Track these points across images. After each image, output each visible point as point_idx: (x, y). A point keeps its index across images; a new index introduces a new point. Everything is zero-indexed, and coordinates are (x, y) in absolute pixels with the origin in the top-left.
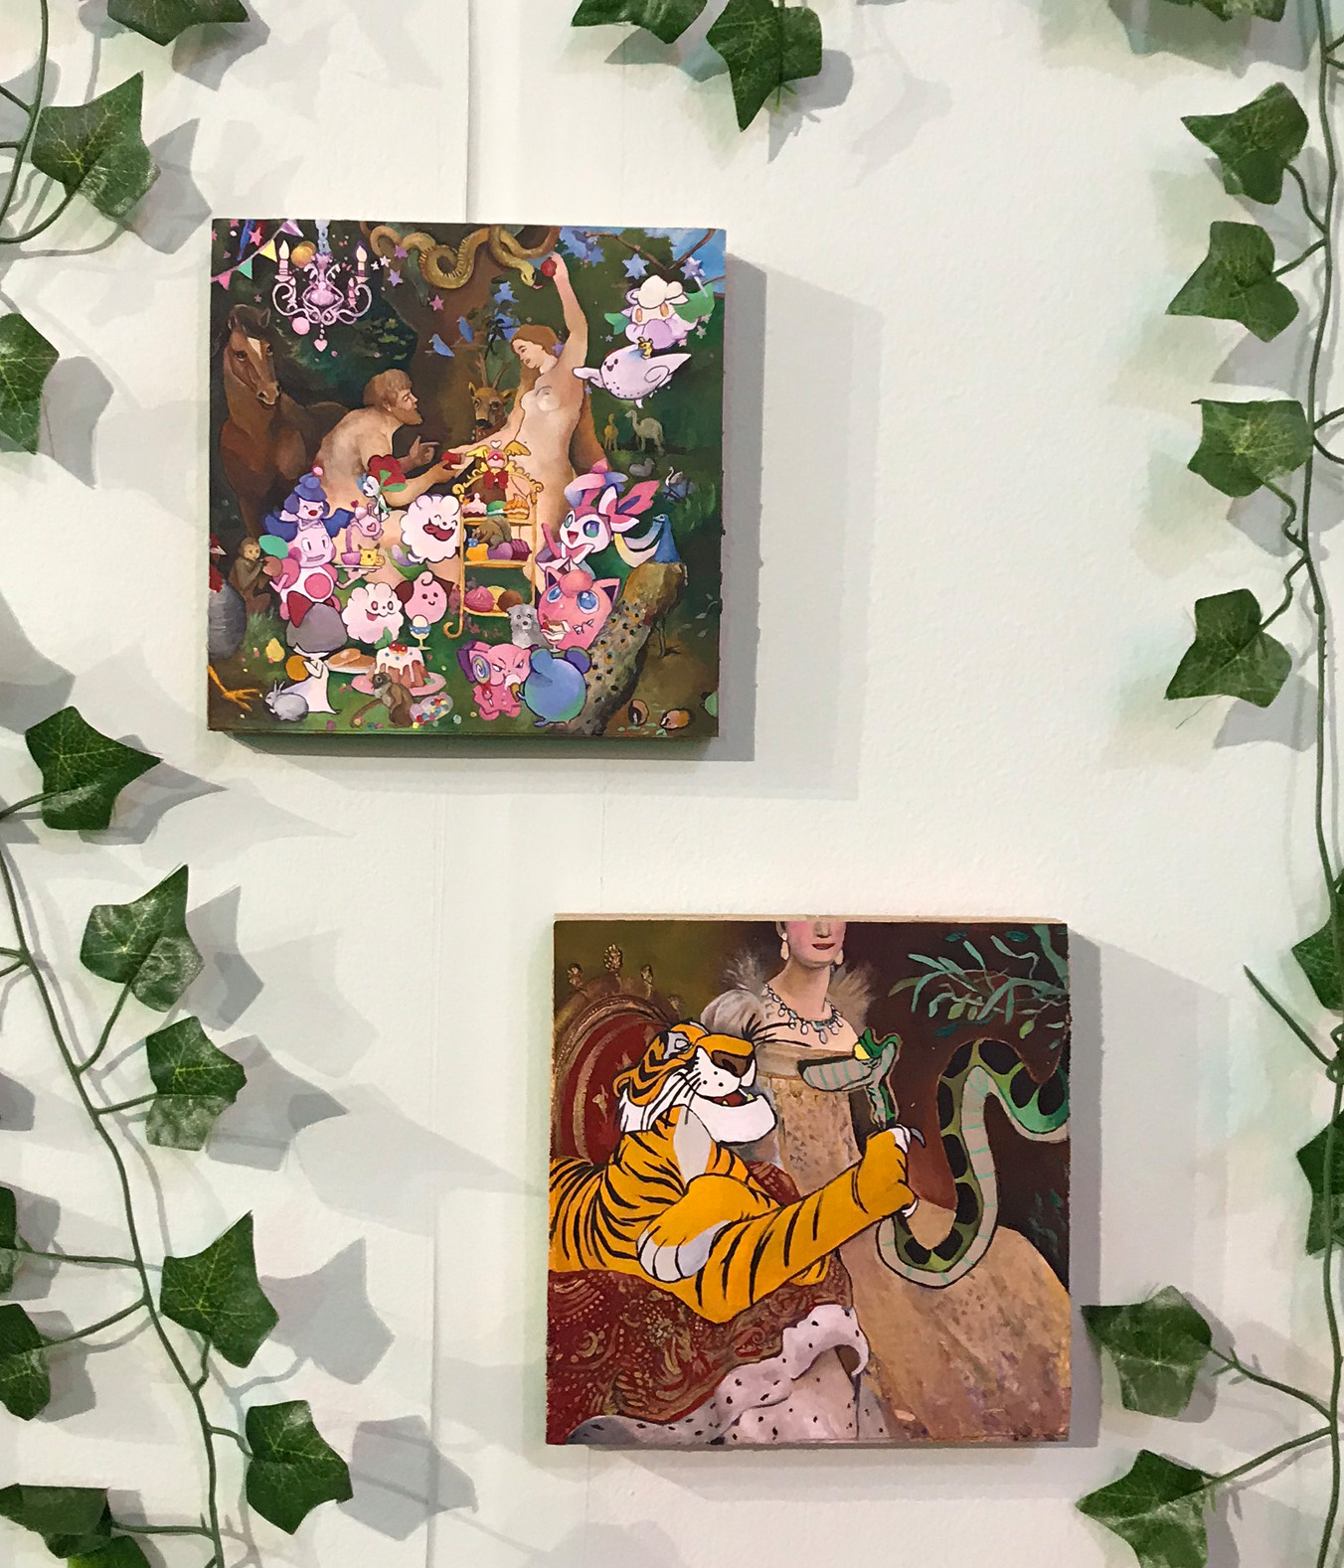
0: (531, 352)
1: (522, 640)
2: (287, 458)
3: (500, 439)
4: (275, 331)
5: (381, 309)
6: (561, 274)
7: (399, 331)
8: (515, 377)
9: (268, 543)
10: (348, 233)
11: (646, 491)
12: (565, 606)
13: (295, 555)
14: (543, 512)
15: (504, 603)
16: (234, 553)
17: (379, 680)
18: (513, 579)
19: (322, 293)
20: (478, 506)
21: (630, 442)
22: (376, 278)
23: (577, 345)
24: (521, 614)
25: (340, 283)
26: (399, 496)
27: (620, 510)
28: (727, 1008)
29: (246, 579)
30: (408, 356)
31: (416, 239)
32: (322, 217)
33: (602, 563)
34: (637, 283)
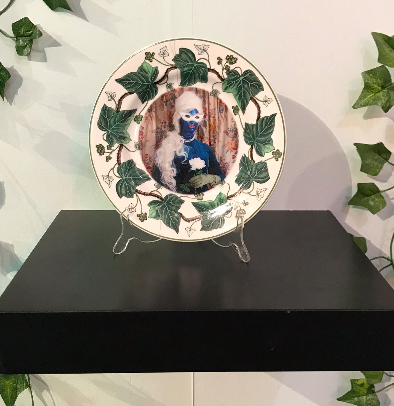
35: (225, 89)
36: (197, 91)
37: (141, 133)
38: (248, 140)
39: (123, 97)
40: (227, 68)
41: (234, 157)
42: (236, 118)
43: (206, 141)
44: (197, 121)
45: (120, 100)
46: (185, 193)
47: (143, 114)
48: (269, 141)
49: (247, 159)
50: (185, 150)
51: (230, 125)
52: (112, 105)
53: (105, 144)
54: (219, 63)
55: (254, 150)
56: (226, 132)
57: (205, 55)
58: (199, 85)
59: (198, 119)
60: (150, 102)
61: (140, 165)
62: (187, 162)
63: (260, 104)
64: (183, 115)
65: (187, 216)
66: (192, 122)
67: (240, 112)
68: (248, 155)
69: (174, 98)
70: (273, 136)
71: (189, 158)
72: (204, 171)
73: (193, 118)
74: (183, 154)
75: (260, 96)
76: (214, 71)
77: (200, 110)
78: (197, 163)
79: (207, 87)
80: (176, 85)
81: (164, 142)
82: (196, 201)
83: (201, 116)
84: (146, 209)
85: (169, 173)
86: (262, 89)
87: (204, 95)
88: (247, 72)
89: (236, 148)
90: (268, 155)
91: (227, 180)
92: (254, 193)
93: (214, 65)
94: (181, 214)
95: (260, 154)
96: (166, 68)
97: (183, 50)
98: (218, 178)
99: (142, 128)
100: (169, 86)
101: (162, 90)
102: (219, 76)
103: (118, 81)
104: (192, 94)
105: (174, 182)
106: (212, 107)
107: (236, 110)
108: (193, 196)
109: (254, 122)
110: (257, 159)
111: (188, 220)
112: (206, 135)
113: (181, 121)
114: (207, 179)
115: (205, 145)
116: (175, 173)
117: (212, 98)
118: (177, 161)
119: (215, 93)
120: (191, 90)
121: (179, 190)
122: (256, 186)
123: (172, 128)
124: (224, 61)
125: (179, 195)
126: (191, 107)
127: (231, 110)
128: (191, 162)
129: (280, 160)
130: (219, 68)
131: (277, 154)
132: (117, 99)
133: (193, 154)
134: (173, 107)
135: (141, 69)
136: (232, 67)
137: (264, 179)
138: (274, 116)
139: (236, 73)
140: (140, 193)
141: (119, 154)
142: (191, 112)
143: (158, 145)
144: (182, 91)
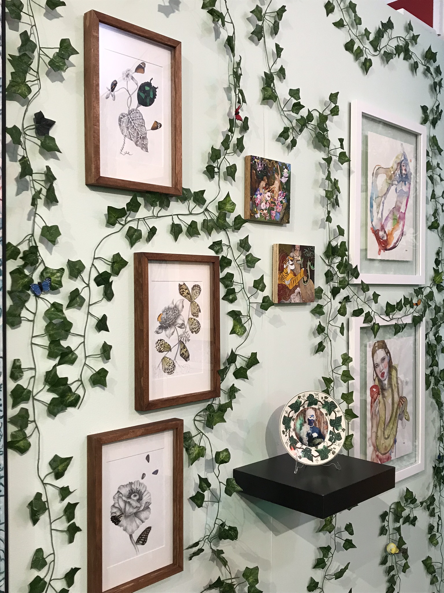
0: (276, 176)
1: (275, 210)
2: (257, 186)
3: (273, 186)
4: (256, 170)
5: (264, 169)
6: (278, 167)
7: (266, 172)
8: (275, 179)
9: (255, 196)
10: (262, 159)
11: (285, 194)
12: (278, 206)
13: (257, 198)
14: (277, 196)
15: (274, 206)
16: (252, 197)
17: (264, 214)
18: (274, 203)
19: (260, 166)
20: (272, 194)
21: (283, 188)
22: (264, 165)
23: (280, 176)
24: (275, 207)
25: (261, 165)
26: (266, 192)
27: (283, 196)
28: (291, 254)
29: (253, 200)
30: (266, 175)
31: (267, 161)
32: (260, 157)
33: (281, 202)
34: (284, 169)
35: (323, 408)
36: (313, 408)
37: (294, 425)
38: (331, 425)
39: (290, 412)
40: (325, 400)
41: (327, 432)
42: (327, 417)
43: (317, 426)
44: (314, 419)
45: (289, 413)
46: (312, 446)
47: (295, 418)
48: (340, 425)
49: (332, 432)
50: (311, 430)
51: (325, 420)
52: (287, 415)
53: (285, 430)
54: (322, 399)
55: (335, 429)
56: (324, 423)
57: (317, 396)
58: (314, 406)
59: (314, 418)
60: (297, 413)
61: (295, 437)
62: (312, 434)
63: (336, 412)
64: (309, 417)
65: (315, 456)
66: (312, 420)
67: (328, 415)
68: (332, 430)
69: (305, 411)
70: (342, 423)
71: (312, 433)
72: (318, 437)
73: (312, 418)
74: (310, 432)
75: (336, 410)
76: (320, 402)
77: (314, 415)
78: (315, 435)
79: (316, 407)
80: (306, 407)
81: (303, 428)
82: (316, 449)
83: (315, 417)
84: (301, 454)
85: (305, 439)
86: (337, 407)
87: (315, 410)
88: (331, 402)
89: (327, 428)
90: (340, 430)
91: (325, 440)
92: (337, 444)
93: (320, 400)
94: (312, 455)
95: (338, 430)
96: (304, 401)
97: (310, 395)
98: (322, 440)
99: (295, 423)
100: (304, 407)
101: (301, 408)
102: (322, 403)
103: (289, 406)
104: (311, 409)
105: (307, 442)
106: (318, 414)
107: (326, 414)
108: (314, 447)
109: (334, 419)
110: (336, 432)
111: (315, 457)
112: (317, 424)
113: (308, 419)
114: (319, 440)
115: (317, 428)
116: (307, 439)
117: (318, 410)
118: (308, 435)
119: (319, 409)
120: (311, 408)
121: (309, 446)
122: (338, 442)
123: (305, 422)
124: (324, 398)
125: (309, 447)
126: (311, 414)
127: (325, 415)
128: (313, 434)
129: (345, 432)
130: (322, 401)
131: (343, 430)
132: (288, 413)
133: (313, 432)
134: (305, 414)
135: (296, 402)
136: (326, 400)
137: (340, 439)
138: (341, 416)
139: (328, 402)
140: (298, 448)
141: (289, 433)
142: (311, 416)
143: (301, 429)
144: (308, 409)
